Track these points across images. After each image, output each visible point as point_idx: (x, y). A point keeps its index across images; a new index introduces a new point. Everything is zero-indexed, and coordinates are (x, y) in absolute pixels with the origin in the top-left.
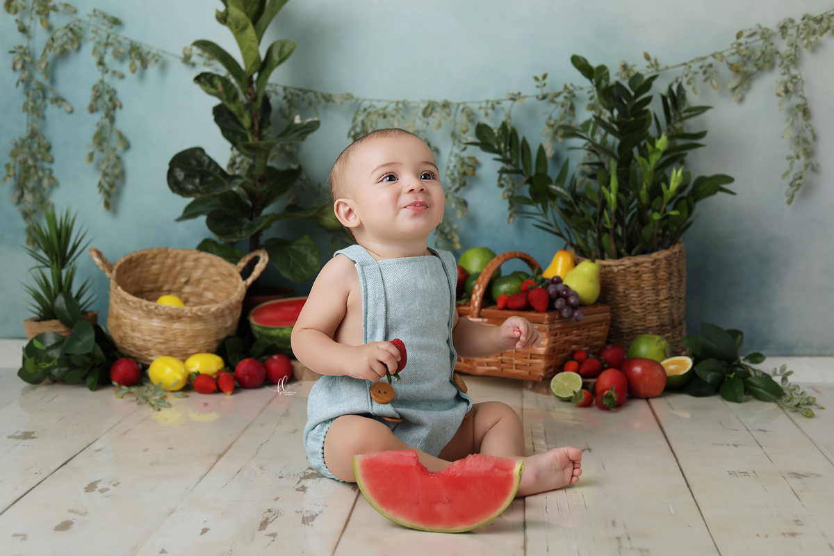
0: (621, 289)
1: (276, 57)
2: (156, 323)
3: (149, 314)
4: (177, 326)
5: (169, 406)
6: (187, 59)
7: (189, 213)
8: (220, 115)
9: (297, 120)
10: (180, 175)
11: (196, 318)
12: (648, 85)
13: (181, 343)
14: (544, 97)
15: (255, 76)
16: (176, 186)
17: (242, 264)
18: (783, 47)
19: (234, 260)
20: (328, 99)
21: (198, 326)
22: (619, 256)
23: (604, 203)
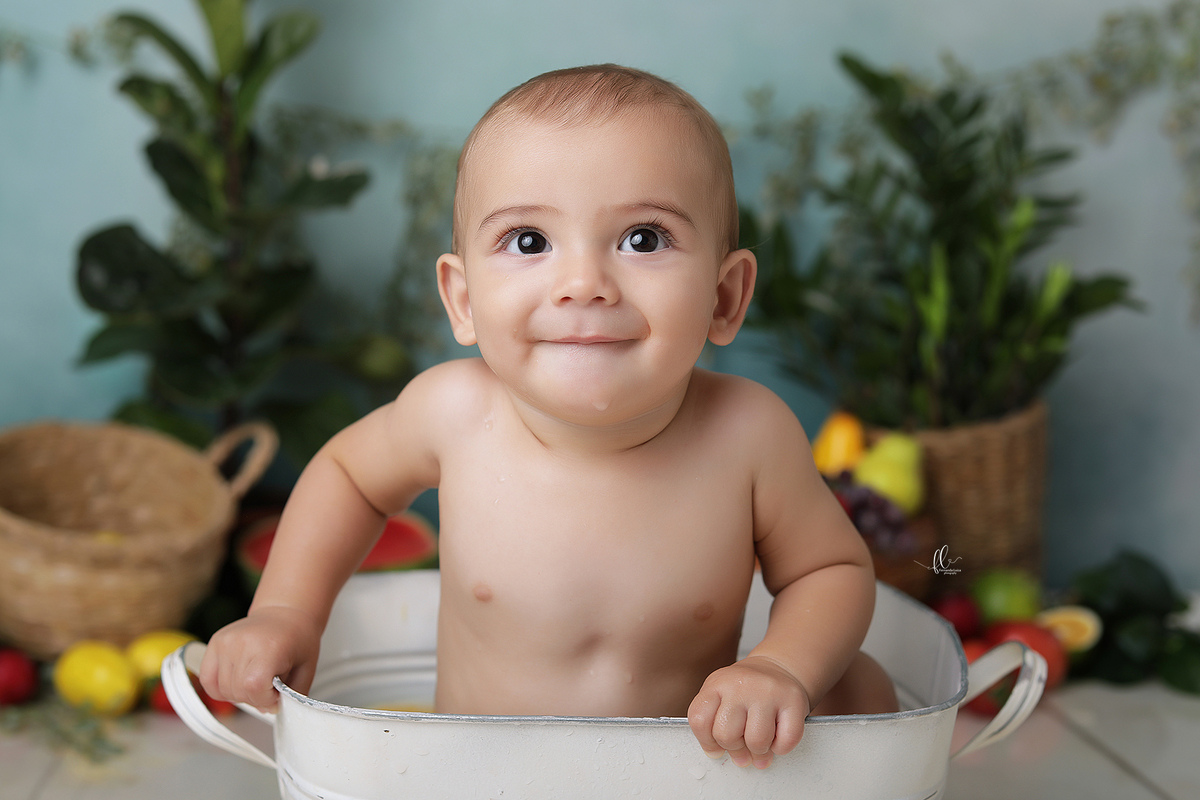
0: (949, 486)
1: (277, 47)
2: (65, 575)
3: (52, 557)
4: (110, 581)
5: (119, 751)
6: (79, 52)
7: (98, 350)
8: (162, 157)
9: (320, 168)
10: (98, 276)
11: (150, 563)
12: (977, 107)
13: (116, 614)
14: (763, 132)
15: (233, 85)
16: (90, 295)
17: (219, 450)
18: (1177, 46)
19: (197, 441)
20: (357, 131)
21: (152, 580)
22: (944, 423)
23: (919, 326)
